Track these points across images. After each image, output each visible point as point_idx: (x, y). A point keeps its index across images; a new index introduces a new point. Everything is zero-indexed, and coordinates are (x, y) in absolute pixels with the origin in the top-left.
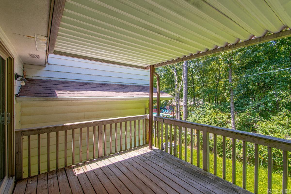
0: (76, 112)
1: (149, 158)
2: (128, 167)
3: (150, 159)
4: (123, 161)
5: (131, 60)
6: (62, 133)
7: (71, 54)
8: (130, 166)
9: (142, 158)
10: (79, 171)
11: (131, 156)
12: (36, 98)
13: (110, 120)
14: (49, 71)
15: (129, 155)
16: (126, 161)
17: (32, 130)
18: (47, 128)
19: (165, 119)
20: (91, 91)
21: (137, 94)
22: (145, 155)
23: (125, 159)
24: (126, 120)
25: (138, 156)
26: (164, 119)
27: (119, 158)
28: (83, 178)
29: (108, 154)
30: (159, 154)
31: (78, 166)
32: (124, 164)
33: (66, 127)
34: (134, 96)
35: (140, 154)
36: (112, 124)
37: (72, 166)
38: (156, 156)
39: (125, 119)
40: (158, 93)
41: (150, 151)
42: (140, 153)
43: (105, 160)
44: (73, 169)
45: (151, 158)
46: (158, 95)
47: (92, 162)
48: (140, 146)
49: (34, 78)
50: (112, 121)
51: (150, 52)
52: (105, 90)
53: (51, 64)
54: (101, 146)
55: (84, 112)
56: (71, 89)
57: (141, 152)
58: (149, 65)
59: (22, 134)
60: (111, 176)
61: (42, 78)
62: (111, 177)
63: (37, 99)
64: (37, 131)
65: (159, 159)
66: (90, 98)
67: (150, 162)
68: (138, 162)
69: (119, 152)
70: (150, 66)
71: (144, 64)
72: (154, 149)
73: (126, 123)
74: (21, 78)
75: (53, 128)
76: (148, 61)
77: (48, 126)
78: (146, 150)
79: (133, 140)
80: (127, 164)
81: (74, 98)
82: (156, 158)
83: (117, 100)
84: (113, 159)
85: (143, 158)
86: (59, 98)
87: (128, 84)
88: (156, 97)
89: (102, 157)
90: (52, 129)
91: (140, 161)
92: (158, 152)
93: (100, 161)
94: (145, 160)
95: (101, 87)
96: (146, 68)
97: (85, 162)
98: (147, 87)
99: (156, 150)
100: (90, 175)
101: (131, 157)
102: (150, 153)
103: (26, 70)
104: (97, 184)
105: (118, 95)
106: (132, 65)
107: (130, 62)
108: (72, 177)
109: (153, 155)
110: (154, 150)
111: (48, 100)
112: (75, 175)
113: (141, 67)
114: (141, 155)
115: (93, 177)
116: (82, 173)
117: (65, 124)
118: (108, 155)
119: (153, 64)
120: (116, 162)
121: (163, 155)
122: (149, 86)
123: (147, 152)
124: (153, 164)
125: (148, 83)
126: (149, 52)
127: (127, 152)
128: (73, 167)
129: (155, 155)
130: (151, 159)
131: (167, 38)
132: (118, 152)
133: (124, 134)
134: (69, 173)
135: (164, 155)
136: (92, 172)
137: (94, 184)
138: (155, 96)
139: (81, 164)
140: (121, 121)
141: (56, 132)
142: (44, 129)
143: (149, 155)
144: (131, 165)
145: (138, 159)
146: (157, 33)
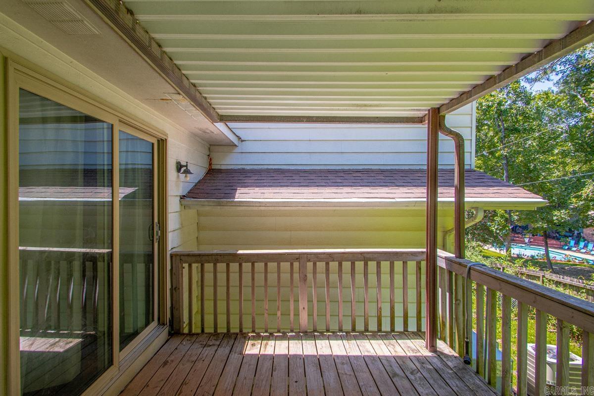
0: (275, 230)
1: (412, 373)
2: (345, 376)
3: (412, 377)
4: (342, 356)
5: (365, 106)
6: (234, 266)
7: (246, 117)
8: (350, 375)
9: (391, 366)
10: (252, 349)
11: (368, 352)
12: (204, 201)
13: (324, 253)
14: (242, 153)
15: (364, 347)
16: (348, 359)
17: (192, 256)
18: (212, 255)
19: (475, 270)
20: (318, 186)
21: (409, 191)
22: (404, 359)
23: (349, 354)
24: (365, 258)
25: (386, 357)
26: (470, 269)
27: (338, 348)
28: (250, 365)
29: (321, 331)
30: (451, 372)
31: (258, 337)
32: (339, 366)
33: (239, 257)
34: (394, 198)
35: (394, 354)
36: (331, 264)
37: (249, 334)
38: (436, 376)
39: (362, 253)
40: (456, 187)
41: (427, 353)
42: (395, 351)
43: (308, 342)
44: (247, 342)
45: (419, 374)
46: (460, 194)
47: (284, 337)
48: (407, 331)
49: (223, 167)
50: (328, 256)
51: (390, 73)
52: (330, 184)
53: (245, 141)
54: (304, 308)
55: (291, 231)
56: (265, 184)
57: (398, 349)
58: (425, 110)
59: (180, 259)
60: (296, 382)
61: (232, 167)
62: (295, 384)
63: (206, 203)
64: (198, 257)
65: (440, 387)
66: (288, 202)
67: (407, 385)
68: (375, 373)
69: (346, 333)
70: (429, 110)
71: (405, 110)
72: (442, 354)
73: (366, 265)
74: (185, 168)
75: (220, 255)
76: (414, 100)
77: (215, 252)
78: (417, 348)
79: (386, 312)
80: (347, 369)
81: (259, 202)
82: (431, 382)
83: (347, 208)
84: (324, 345)
85: (394, 368)
86: (237, 201)
87: (397, 167)
88: (453, 199)
89: (306, 332)
90: (219, 258)
91: (381, 372)
92: (450, 364)
93: (296, 341)
94: (395, 375)
95: (326, 178)
96: (420, 120)
97: (271, 334)
98: (420, 171)
99: (447, 356)
100: (263, 364)
101: (366, 354)
102: (422, 360)
103: (213, 155)
104: (262, 388)
105: (354, 195)
106: (377, 117)
107: (366, 110)
108: (236, 355)
109: (429, 370)
110: (440, 355)
111: (219, 204)
112: (241, 353)
113: (407, 118)
114: (394, 357)
115: (264, 371)
116: (254, 353)
117: (240, 252)
118: (331, 332)
119: (436, 103)
120: (327, 354)
121: (460, 379)
122: (426, 167)
123: (418, 354)
124: (412, 393)
125: (421, 161)
126: (384, 74)
127: (364, 339)
128: (249, 338)
129: (434, 371)
130: (416, 379)
131: (394, 17)
132: (344, 332)
133: (373, 292)
134: (237, 347)
135: (464, 380)
136: (270, 359)
137: (257, 385)
138: (446, 196)
139: (265, 334)
140: (353, 258)
141: (225, 264)
142: (208, 255)
143: (417, 364)
144: (353, 374)
145: (381, 366)
146: (351, 13)
